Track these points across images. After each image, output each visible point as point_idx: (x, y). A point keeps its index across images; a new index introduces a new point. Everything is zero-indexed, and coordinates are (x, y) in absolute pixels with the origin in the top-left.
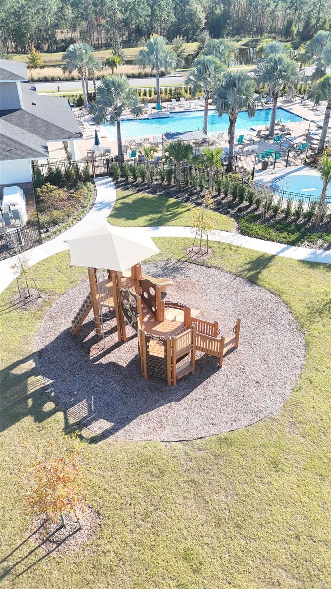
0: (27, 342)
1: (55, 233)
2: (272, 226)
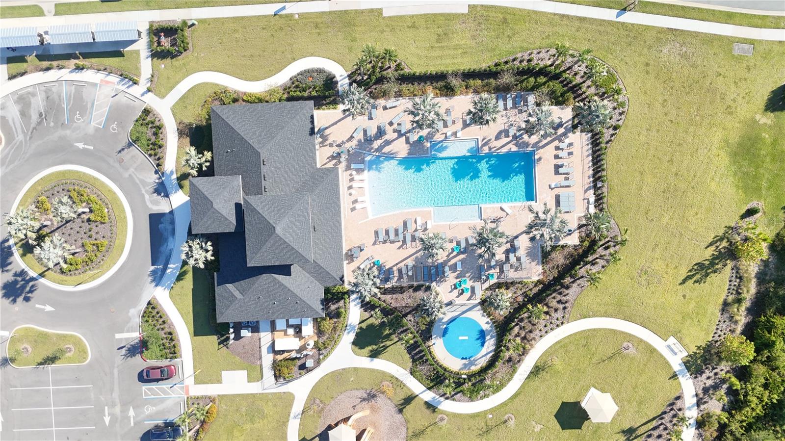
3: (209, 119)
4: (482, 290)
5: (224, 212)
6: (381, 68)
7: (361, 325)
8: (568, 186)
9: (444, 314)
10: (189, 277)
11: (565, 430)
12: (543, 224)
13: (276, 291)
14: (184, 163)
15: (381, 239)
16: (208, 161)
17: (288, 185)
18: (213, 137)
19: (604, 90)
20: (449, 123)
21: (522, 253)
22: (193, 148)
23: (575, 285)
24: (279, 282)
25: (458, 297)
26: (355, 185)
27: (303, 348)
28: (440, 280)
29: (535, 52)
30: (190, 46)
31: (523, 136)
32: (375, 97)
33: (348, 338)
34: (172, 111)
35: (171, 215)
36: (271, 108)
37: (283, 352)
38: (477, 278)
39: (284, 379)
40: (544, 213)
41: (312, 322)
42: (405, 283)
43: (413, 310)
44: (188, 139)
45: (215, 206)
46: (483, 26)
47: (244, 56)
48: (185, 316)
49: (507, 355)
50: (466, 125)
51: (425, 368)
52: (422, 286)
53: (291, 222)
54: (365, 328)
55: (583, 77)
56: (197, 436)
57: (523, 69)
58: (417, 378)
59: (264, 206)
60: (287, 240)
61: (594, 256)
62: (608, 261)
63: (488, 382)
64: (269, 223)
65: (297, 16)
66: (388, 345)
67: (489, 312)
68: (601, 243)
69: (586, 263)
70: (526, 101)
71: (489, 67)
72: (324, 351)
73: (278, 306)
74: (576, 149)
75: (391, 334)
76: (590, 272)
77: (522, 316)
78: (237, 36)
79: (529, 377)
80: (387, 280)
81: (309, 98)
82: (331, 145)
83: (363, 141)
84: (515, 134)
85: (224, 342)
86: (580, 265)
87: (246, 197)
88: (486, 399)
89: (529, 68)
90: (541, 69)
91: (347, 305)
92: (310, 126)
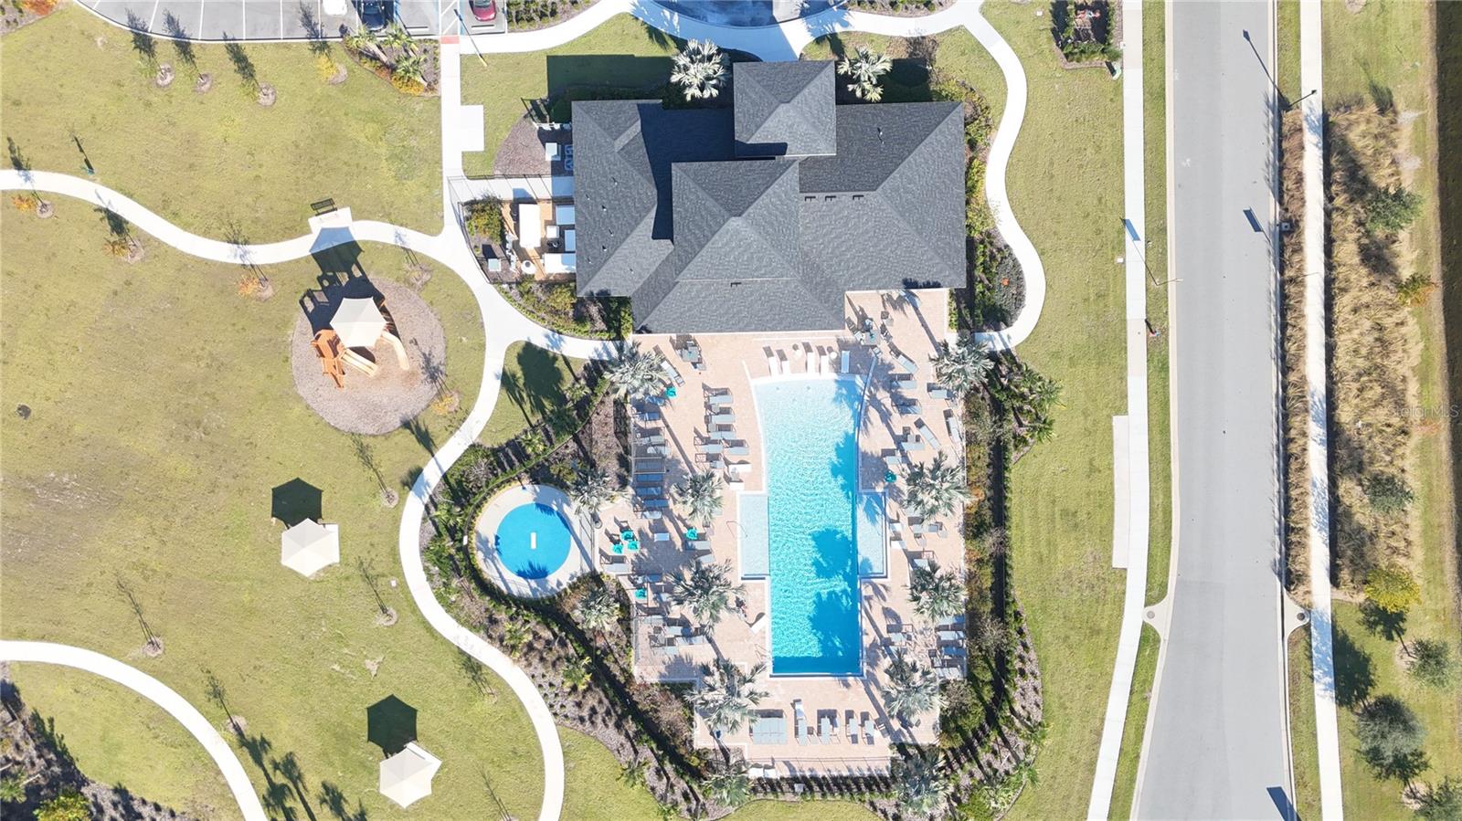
3: (940, 97)
4: (617, 576)
5: (769, 124)
6: (1021, 409)
7: (561, 358)
8: (796, 733)
9: (578, 511)
10: (655, 51)
11: (366, 713)
12: (731, 691)
13: (625, 212)
14: (862, 50)
15: (713, 400)
16: (863, 94)
17: (815, 239)
18: (907, 105)
19: (964, 801)
20: (916, 528)
21: (682, 648)
22: (888, 66)
23: (622, 739)
24: (642, 218)
25: (607, 533)
26: (813, 357)
27: (523, 255)
28: (637, 502)
29: (1037, 683)
30: (1074, 64)
31: (888, 658)
32: (967, 399)
33: (538, 335)
34: (958, 29)
35: (768, 20)
36: (955, 211)
37: (516, 218)
38: (640, 569)
39: (468, 219)
40: (751, 693)
41: (568, 272)
42: (634, 440)
43: (585, 453)
44: (905, 56)
45: (783, 108)
46: (1087, 592)
47: (1052, 164)
48: (584, 40)
49: (502, 615)
50: (912, 557)
51: (481, 470)
52: (628, 471)
53: (750, 245)
54: (556, 365)
55: (990, 765)
56: (367, 56)
57: (1008, 662)
58: (464, 455)
59: (779, 196)
60: (716, 237)
61: (672, 774)
62: (663, 798)
63: (455, 582)
64: (749, 206)
65: (1120, 260)
66: (524, 406)
67: (578, 588)
68: (695, 787)
69: (660, 760)
70: (950, 665)
71: (1014, 601)
72: (515, 291)
73: (598, 213)
74: (862, 748)
75: (543, 413)
76: (645, 768)
77: (570, 645)
78: (1089, 150)
79: (462, 653)
80: (641, 407)
81: (971, 279)
82: (885, 315)
83: (890, 372)
84: (893, 644)
85: (536, 111)
86: (658, 748)
87: (796, 165)
88: (423, 576)
89: (1009, 671)
90: (1006, 692)
91: (597, 336)
92: (921, 281)
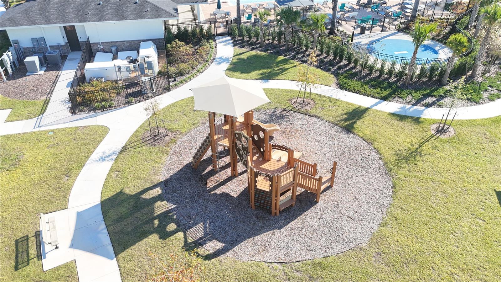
0: (156, 172)
1: (181, 82)
2: (367, 83)
7: (237, 57)
